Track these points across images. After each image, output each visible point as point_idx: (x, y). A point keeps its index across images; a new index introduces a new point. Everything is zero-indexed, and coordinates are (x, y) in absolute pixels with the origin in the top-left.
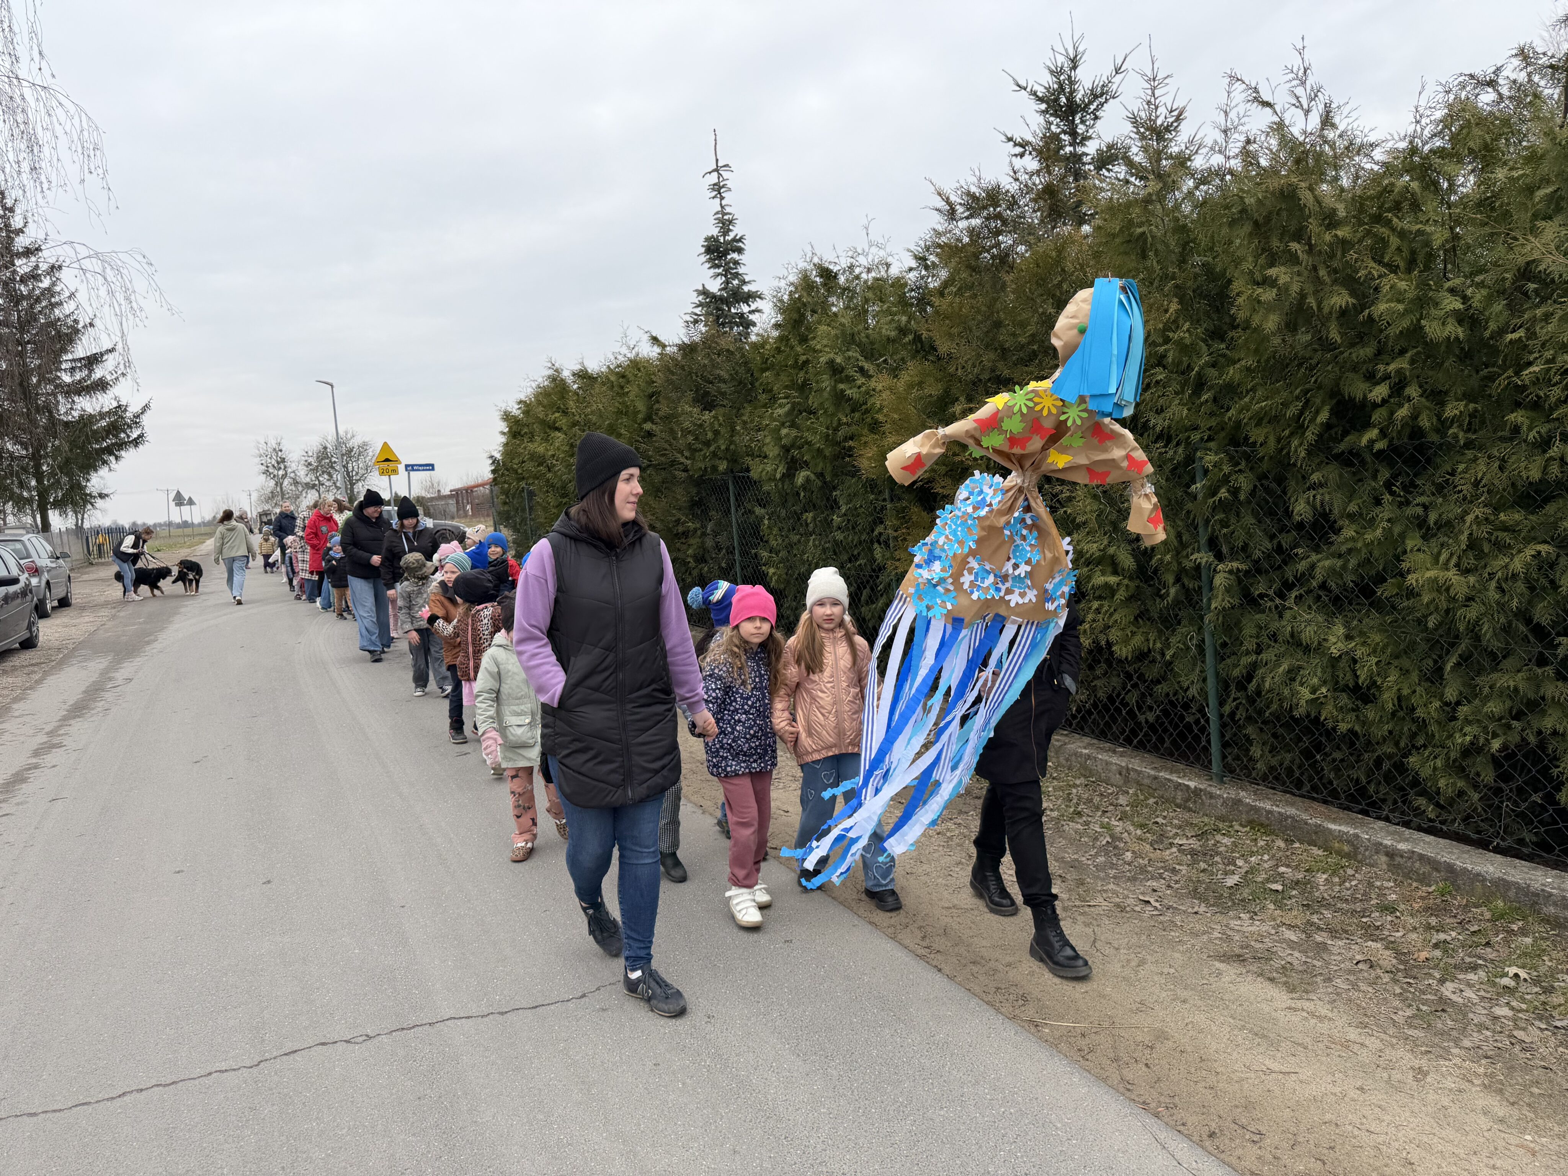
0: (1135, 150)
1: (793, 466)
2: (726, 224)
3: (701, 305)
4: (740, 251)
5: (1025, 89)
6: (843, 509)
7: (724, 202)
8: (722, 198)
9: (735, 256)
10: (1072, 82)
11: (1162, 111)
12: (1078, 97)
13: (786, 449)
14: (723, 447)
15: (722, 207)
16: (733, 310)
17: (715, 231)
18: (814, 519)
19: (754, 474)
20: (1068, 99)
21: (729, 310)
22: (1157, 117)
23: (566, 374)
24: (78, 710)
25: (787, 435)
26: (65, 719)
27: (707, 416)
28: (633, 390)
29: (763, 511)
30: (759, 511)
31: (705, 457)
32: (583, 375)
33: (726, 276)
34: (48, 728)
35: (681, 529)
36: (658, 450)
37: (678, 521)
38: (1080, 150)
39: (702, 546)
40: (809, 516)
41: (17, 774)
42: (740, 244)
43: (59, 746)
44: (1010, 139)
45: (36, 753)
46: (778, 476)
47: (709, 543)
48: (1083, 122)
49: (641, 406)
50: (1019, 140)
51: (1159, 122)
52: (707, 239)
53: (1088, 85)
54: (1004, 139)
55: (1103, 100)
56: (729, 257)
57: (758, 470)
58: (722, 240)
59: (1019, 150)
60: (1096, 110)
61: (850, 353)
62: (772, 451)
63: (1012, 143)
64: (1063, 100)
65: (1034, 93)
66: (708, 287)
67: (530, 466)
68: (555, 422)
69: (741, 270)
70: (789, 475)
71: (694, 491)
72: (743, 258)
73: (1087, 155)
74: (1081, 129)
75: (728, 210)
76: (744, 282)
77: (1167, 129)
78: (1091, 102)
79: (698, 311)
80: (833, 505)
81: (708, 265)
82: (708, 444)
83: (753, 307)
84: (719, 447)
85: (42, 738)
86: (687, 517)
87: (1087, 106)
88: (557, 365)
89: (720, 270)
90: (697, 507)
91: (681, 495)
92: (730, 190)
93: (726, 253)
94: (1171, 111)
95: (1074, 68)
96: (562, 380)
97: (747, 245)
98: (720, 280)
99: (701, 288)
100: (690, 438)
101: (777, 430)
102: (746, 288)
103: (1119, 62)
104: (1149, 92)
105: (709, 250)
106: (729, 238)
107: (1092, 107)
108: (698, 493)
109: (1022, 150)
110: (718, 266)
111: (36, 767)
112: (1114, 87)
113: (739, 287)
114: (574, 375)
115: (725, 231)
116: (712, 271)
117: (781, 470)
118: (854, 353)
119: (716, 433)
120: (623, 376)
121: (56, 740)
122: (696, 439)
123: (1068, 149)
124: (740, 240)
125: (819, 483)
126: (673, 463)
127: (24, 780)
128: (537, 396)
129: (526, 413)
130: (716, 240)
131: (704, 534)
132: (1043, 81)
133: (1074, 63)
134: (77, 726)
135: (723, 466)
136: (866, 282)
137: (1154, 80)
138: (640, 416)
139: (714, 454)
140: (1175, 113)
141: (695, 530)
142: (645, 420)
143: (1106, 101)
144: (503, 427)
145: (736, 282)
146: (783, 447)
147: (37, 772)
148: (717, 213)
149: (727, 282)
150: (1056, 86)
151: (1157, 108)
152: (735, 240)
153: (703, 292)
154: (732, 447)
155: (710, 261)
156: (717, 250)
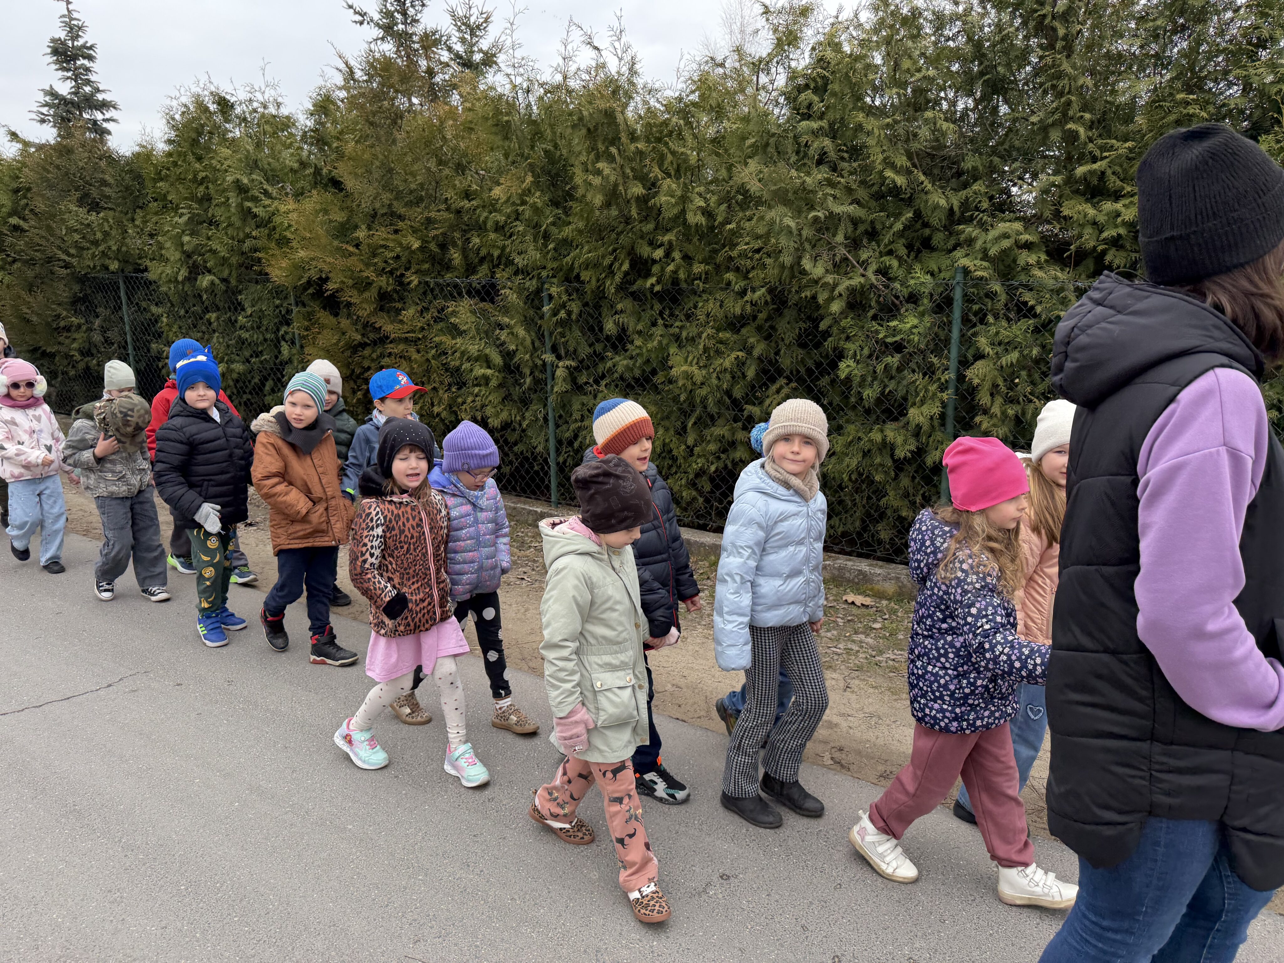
0: (454, 39)
1: (195, 271)
2: (73, 29)
3: (46, 105)
4: (90, 58)
6: (249, 311)
7: (71, 7)
9: (85, 62)
11: (474, 10)
13: (188, 255)
14: (114, 248)
15: (69, 11)
16: (86, 116)
17: (62, 34)
18: (218, 318)
19: (152, 275)
21: (81, 115)
22: (470, 16)
25: (188, 242)
27: (93, 217)
29: (160, 310)
30: (156, 310)
31: (94, 256)
33: (76, 81)
37: (58, 316)
40: (213, 316)
42: (91, 52)
44: (351, 7)
46: (179, 279)
48: (412, 6)
49: (4, 200)
50: (358, 9)
51: (472, 20)
52: (53, 41)
56: (78, 63)
57: (156, 272)
58: (70, 44)
59: (358, 18)
61: (255, 177)
62: (174, 255)
63: (352, 11)
66: (56, 89)
69: (93, 77)
70: (192, 277)
71: (76, 288)
72: (94, 66)
73: (416, 35)
75: (75, 15)
76: (98, 90)
77: (478, 27)
79: (45, 110)
80: (238, 307)
81: (55, 66)
82: (96, 243)
83: (108, 115)
84: (109, 248)
86: (68, 311)
89: (70, 74)
90: (81, 303)
91: (61, 291)
93: (75, 58)
94: (482, 14)
97: (99, 53)
98: (70, 84)
99: (48, 88)
100: (77, 236)
101: (179, 237)
102: (100, 97)
105: (55, 52)
106: (78, 44)
108: (82, 290)
109: (361, 18)
110: (68, 70)
113: (92, 95)
115: (74, 37)
116: (60, 74)
117: (183, 273)
118: (258, 177)
119: (106, 234)
122: (84, 238)
125: (224, 288)
130: (63, 43)
135: (114, 265)
136: (263, 116)
138: (4, 210)
139: (104, 254)
140: (485, 16)
142: (10, 215)
145: (87, 89)
146: (184, 252)
148: (64, 16)
149: (78, 87)
151: (470, 8)
152: (84, 46)
153: (52, 93)
154: (124, 249)
155: (57, 62)
156: (64, 54)
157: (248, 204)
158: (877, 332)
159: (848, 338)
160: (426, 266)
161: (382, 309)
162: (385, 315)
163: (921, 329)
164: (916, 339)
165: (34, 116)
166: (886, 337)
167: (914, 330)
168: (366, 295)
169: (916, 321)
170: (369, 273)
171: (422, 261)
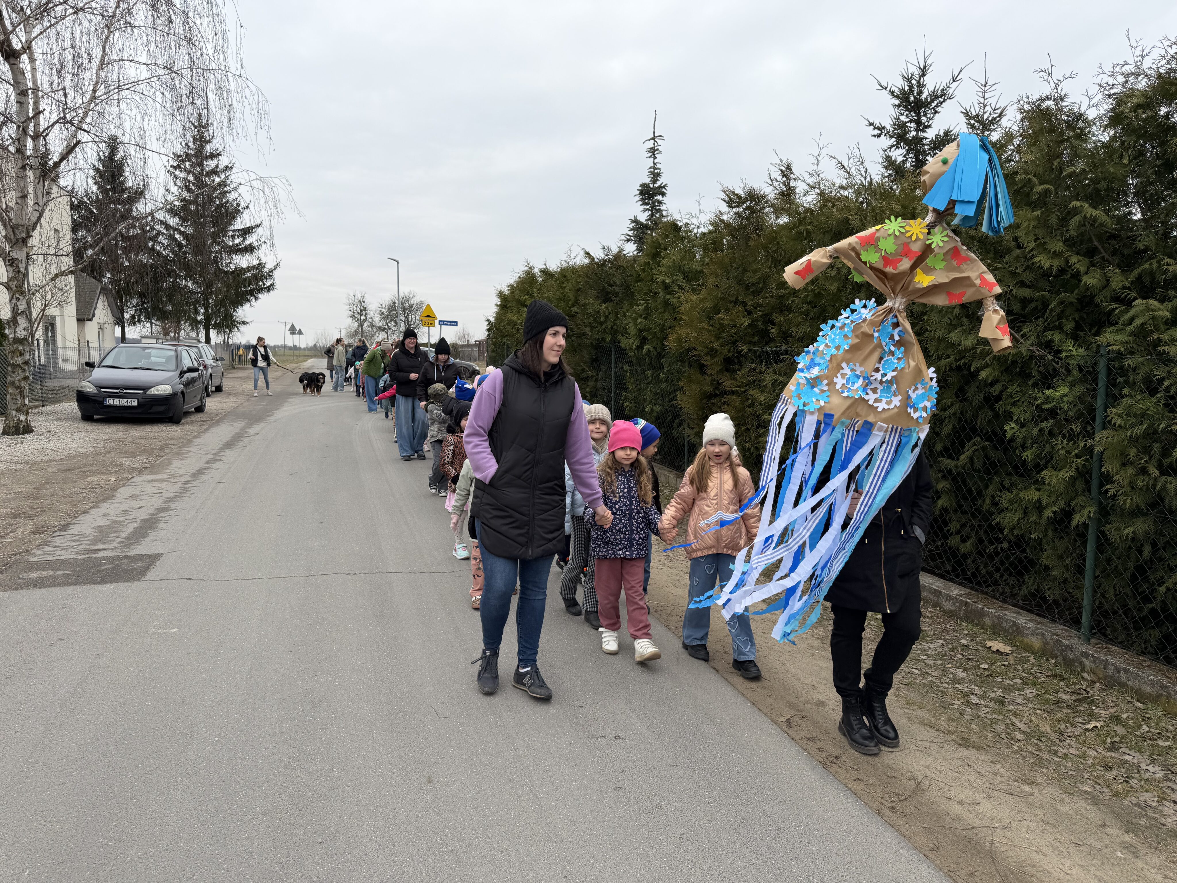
1: (644, 341)
2: (655, 175)
3: (633, 229)
4: (663, 194)
5: (886, 89)
7: (656, 161)
8: (655, 158)
9: (659, 197)
10: (920, 86)
11: (988, 108)
12: (924, 96)
13: (640, 331)
14: (609, 327)
15: (655, 164)
17: (647, 180)
18: (652, 375)
19: (622, 345)
20: (915, 97)
22: (985, 113)
23: (536, 270)
24: (229, 445)
25: (641, 323)
26: (222, 449)
27: (604, 306)
28: (568, 286)
29: (628, 368)
30: (626, 367)
31: (599, 332)
32: (545, 272)
33: (651, 211)
34: (213, 452)
35: (583, 375)
36: (577, 325)
37: (583, 370)
38: (921, 134)
39: (595, 387)
40: (649, 373)
41: (199, 470)
42: (664, 190)
43: (220, 460)
44: (871, 124)
45: (208, 462)
46: (634, 347)
47: (599, 385)
48: (925, 115)
49: (571, 296)
50: (878, 125)
52: (641, 185)
53: (931, 89)
54: (867, 123)
55: (941, 100)
56: (655, 198)
57: (624, 342)
58: (651, 186)
59: (877, 132)
60: (937, 106)
61: (677, 277)
62: (633, 331)
63: (872, 127)
64: (912, 98)
65: (892, 93)
66: (638, 218)
67: (509, 328)
68: (525, 301)
69: (662, 207)
70: (640, 347)
71: (593, 352)
72: (665, 199)
73: (927, 138)
74: (924, 119)
75: (658, 166)
76: (662, 216)
77: (991, 123)
78: (932, 101)
79: (631, 233)
80: (662, 367)
81: (640, 203)
82: (601, 324)
84: (607, 327)
85: (210, 456)
86: (588, 368)
87: (930, 103)
88: (531, 264)
89: (648, 207)
90: (595, 362)
91: (586, 355)
92: (661, 152)
93: (653, 195)
94: (995, 110)
95: (923, 75)
96: (533, 274)
97: (668, 191)
98: (647, 214)
99: (633, 218)
100: (591, 319)
101: (635, 320)
103: (956, 73)
104: (981, 94)
105: (642, 193)
106: (656, 185)
107: (933, 105)
108: (596, 354)
109: (879, 132)
110: (647, 204)
111: (208, 468)
112: (951, 91)
114: (541, 271)
115: (655, 181)
116: (643, 207)
117: (636, 343)
118: (680, 277)
119: (606, 317)
120: (565, 276)
121: (218, 458)
122: (595, 320)
123: (914, 133)
124: (664, 187)
125: (655, 353)
126: (584, 334)
127: (203, 473)
128: (518, 283)
129: (512, 293)
130: (648, 186)
131: (597, 380)
132: (899, 84)
133: (923, 73)
134: (228, 452)
135: (608, 338)
136: (695, 235)
137: (985, 86)
138: (571, 303)
139: (604, 331)
140: (999, 111)
141: (592, 377)
142: (573, 306)
143: (944, 101)
144: (498, 301)
145: (657, 216)
146: (639, 329)
147: (209, 471)
148: (651, 168)
149: (652, 215)
150: (907, 88)
151: (985, 106)
152: (660, 187)
153: (635, 221)
154: (615, 327)
155: (642, 200)
156: (648, 193)
157: (668, 297)
158: (1036, 399)
159: (1014, 404)
160: (756, 338)
161: (727, 370)
162: (728, 374)
163: (1070, 398)
164: (1066, 407)
165: (623, 237)
166: (1042, 403)
167: (1065, 399)
168: (716, 359)
169: (1067, 390)
170: (716, 345)
171: (753, 335)
